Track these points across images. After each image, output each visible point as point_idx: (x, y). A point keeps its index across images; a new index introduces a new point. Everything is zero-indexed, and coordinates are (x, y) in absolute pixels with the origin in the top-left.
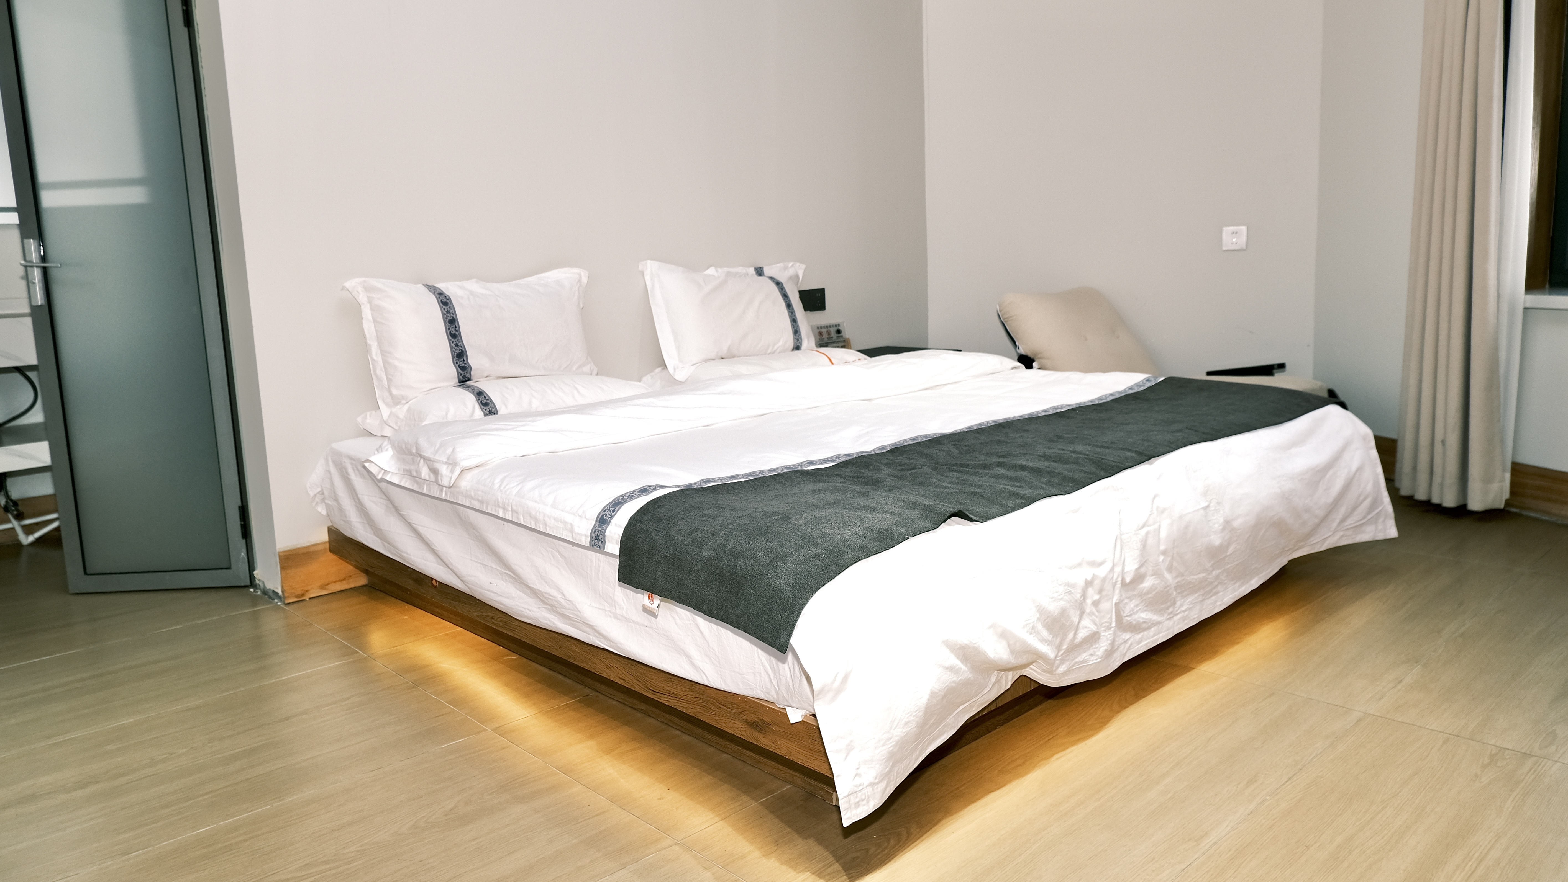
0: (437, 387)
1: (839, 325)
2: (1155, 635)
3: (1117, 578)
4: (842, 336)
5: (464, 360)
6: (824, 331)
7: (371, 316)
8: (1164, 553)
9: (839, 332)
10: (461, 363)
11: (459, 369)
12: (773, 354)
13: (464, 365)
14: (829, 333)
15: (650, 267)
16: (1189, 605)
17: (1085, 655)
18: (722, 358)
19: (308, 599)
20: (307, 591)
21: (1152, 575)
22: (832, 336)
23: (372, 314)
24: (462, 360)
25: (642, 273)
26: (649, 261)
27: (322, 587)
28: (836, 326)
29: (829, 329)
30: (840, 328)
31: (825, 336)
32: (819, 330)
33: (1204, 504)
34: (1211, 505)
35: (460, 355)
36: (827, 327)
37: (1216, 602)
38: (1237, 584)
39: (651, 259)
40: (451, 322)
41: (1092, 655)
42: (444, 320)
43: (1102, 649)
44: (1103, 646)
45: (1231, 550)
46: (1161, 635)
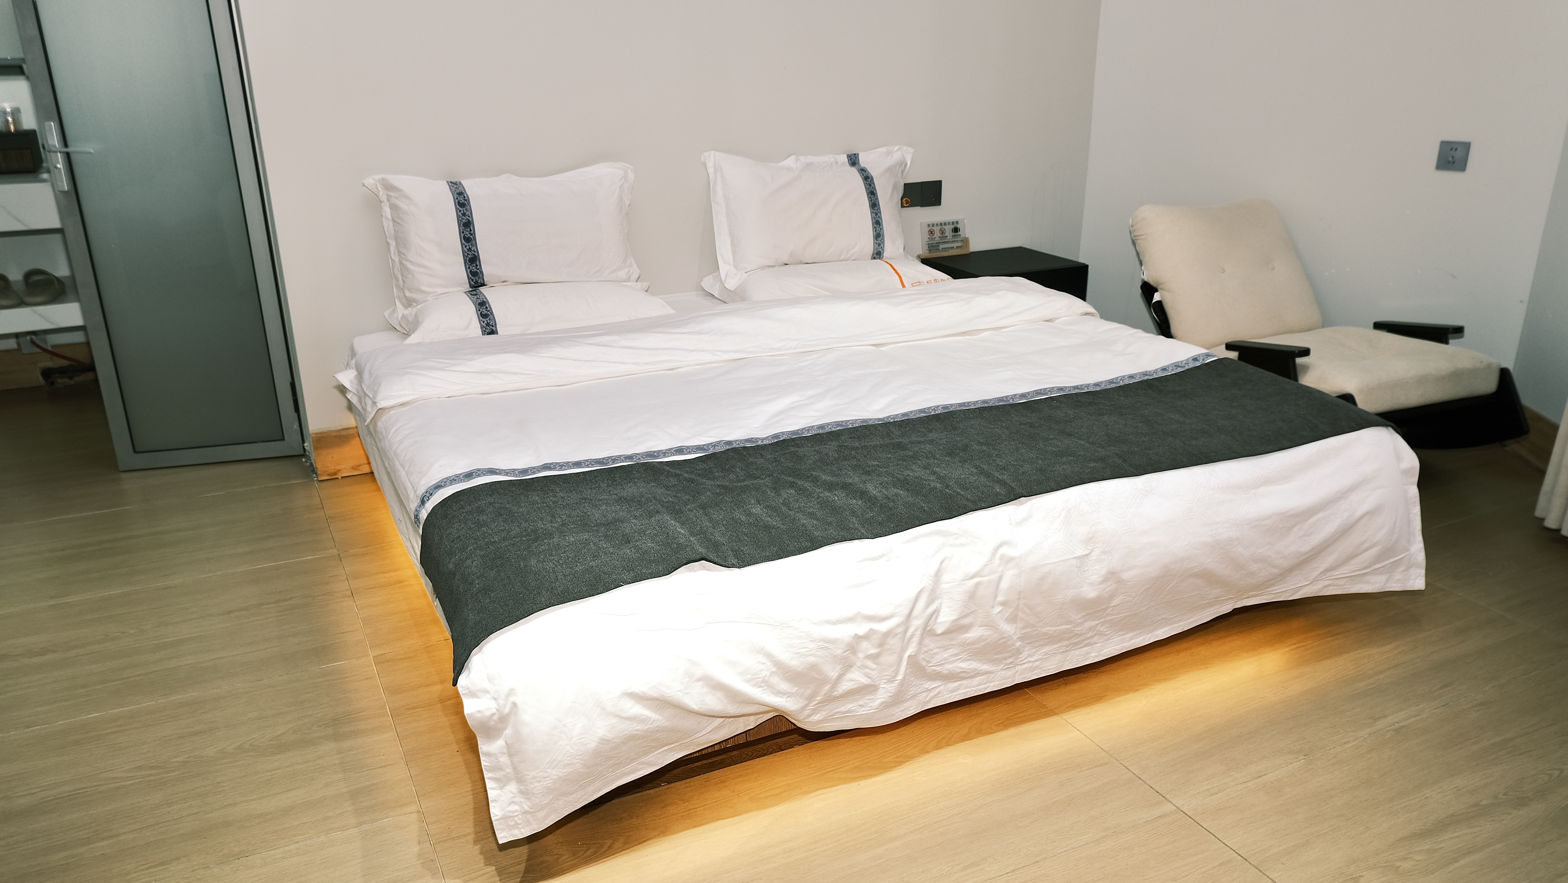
0: (448, 291)
1: (957, 223)
2: (978, 685)
3: (915, 631)
4: (960, 235)
5: (477, 265)
6: (937, 229)
7: (390, 213)
8: (1004, 604)
9: (956, 230)
10: (473, 268)
11: (470, 274)
12: (847, 261)
13: (476, 270)
14: (942, 232)
15: (712, 158)
16: (1044, 655)
17: (852, 705)
18: (786, 264)
19: (340, 478)
20: (339, 471)
21: (981, 626)
22: (946, 235)
23: (391, 212)
24: (475, 265)
25: (705, 164)
26: (712, 152)
27: (354, 468)
28: (953, 223)
29: (943, 226)
30: (958, 226)
31: (937, 234)
32: (930, 228)
33: (1080, 553)
34: (1094, 553)
35: (472, 260)
36: (941, 224)
37: (1088, 653)
38: (1130, 635)
39: (716, 150)
40: (466, 226)
41: (861, 706)
42: (458, 222)
43: (878, 702)
44: (882, 696)
45: (1115, 602)
46: (992, 684)
